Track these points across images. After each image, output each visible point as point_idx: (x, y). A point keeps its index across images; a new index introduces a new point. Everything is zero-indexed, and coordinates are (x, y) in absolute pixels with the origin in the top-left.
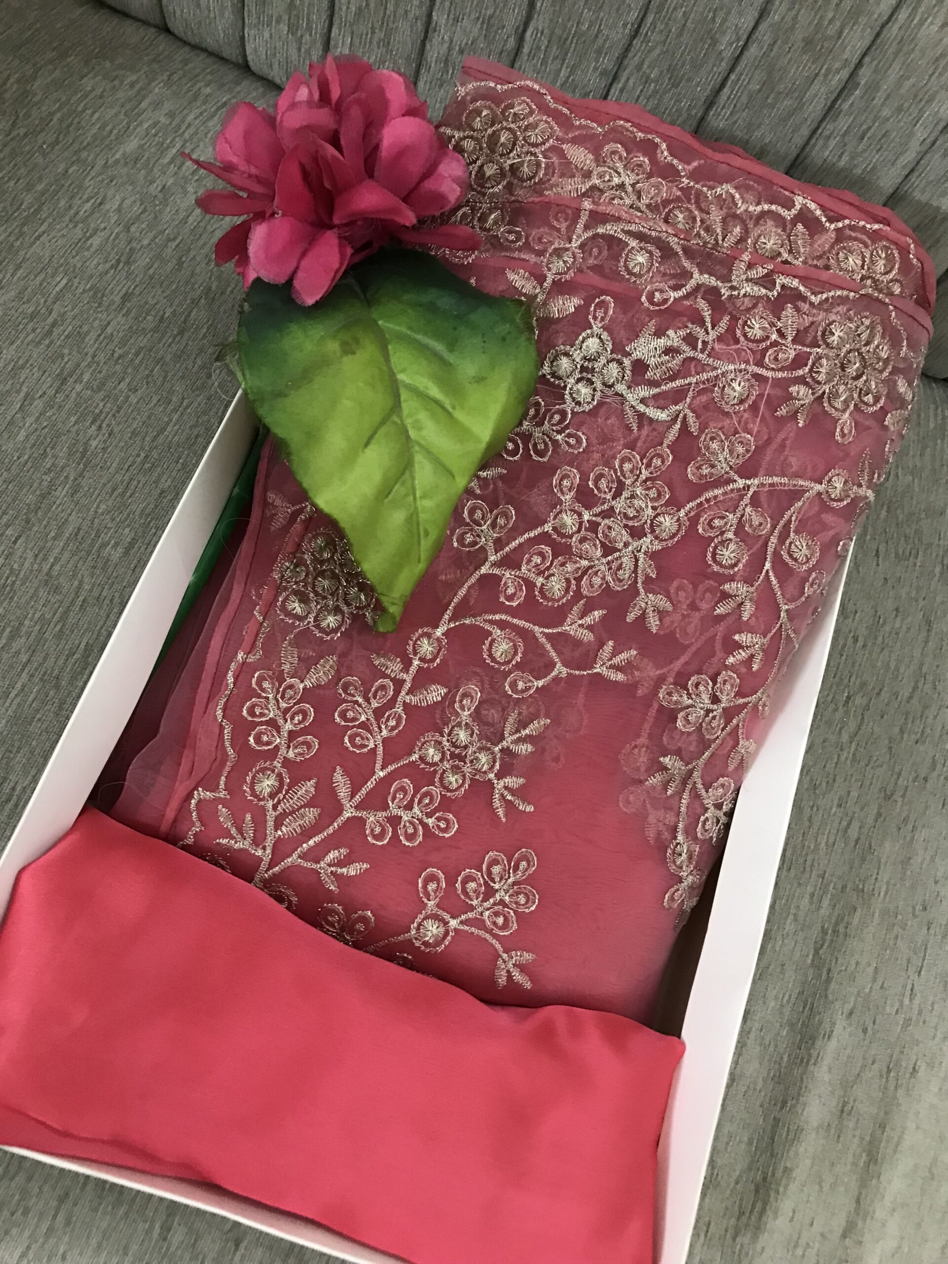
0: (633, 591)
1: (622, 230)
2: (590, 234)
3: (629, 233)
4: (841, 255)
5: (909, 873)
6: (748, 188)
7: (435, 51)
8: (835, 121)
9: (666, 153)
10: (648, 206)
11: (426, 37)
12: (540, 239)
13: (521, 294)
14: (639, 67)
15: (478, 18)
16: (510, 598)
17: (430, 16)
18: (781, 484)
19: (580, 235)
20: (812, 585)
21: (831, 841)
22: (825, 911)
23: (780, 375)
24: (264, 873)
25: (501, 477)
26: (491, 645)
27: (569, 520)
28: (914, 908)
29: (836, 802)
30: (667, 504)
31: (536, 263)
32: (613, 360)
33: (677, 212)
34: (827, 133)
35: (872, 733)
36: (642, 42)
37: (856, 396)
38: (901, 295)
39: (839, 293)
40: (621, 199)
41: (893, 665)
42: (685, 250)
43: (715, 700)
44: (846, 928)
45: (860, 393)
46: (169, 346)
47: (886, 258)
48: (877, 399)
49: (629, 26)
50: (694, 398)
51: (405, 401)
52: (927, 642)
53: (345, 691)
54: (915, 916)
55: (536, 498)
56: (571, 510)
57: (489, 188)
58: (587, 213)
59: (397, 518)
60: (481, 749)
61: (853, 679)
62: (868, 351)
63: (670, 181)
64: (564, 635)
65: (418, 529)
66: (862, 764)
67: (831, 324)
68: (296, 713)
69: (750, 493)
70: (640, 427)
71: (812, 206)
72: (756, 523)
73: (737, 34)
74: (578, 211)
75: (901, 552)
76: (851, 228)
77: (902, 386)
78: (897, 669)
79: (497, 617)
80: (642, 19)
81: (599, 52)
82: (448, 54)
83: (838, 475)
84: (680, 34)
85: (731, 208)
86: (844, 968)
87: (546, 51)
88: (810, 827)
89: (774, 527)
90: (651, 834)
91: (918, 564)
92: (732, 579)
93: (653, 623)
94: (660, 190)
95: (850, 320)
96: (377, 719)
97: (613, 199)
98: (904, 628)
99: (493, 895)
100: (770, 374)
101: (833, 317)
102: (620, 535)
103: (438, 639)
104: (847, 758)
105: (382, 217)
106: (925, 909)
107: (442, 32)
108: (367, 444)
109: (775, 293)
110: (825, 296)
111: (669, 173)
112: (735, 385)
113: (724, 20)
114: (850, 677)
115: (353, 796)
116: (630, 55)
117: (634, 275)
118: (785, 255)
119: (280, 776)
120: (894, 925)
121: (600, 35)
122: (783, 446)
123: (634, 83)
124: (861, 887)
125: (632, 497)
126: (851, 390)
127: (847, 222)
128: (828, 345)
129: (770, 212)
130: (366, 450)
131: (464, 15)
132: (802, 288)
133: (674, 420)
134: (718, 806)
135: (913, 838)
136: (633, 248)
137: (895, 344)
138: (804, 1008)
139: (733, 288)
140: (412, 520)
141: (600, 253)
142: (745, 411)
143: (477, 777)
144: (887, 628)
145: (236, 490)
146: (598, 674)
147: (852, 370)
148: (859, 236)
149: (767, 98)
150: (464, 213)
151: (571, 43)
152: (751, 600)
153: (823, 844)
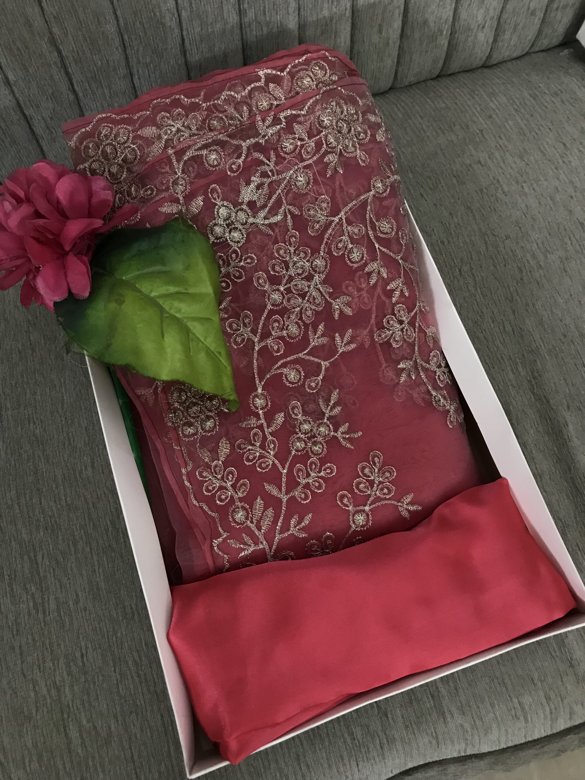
0: (329, 305)
1: (195, 150)
2: (182, 164)
3: (200, 149)
4: (299, 83)
5: (546, 326)
6: (235, 85)
7: (39, 128)
8: (246, 16)
9: (186, 100)
10: (197, 129)
11: (30, 125)
12: (162, 183)
13: (173, 214)
14: (139, 62)
15: (47, 98)
16: (278, 351)
17: (24, 114)
18: (354, 205)
19: (179, 168)
20: (403, 238)
21: (502, 340)
22: (523, 373)
23: (315, 158)
24: (270, 554)
25: (231, 301)
26: (286, 377)
27: (276, 296)
28: (560, 340)
29: (490, 321)
30: (312, 254)
31: (169, 195)
32: (238, 211)
33: (212, 122)
34: (247, 24)
35: (483, 278)
36: (131, 50)
37: (355, 140)
38: (340, 79)
39: (311, 101)
40: (183, 136)
41: (468, 240)
42: (229, 136)
43: (401, 322)
44: (538, 372)
45: (356, 137)
46: (33, 361)
47: (319, 68)
48: (365, 133)
49: (119, 48)
50: (286, 199)
51: (163, 304)
52: (475, 217)
53: (241, 449)
54: (563, 343)
55: (252, 298)
56: (273, 291)
57: (120, 178)
58: (173, 155)
59: (202, 357)
60: (319, 426)
61: (455, 261)
62: (345, 115)
63: (198, 111)
64: (315, 347)
65: (215, 355)
66: (489, 295)
67: (319, 117)
68: (228, 475)
69: (344, 221)
70: (273, 230)
71: (269, 71)
72: (356, 231)
73: (171, 13)
74: (169, 158)
75: (432, 186)
76: (293, 67)
77: (372, 118)
78: (471, 240)
79: (279, 363)
80: (123, 40)
81: (115, 69)
82: (47, 125)
83: (376, 180)
84: (146, 33)
85: (234, 100)
86: (550, 390)
87: (90, 88)
88: (488, 342)
89: (366, 227)
90: (420, 402)
91: (444, 185)
92: (366, 264)
93: (348, 311)
94: (197, 118)
95: (326, 108)
96: (264, 449)
97: (180, 139)
98: (460, 219)
99: (374, 483)
100: (311, 161)
101: (318, 114)
102: (303, 285)
103: (262, 394)
104: (480, 298)
105: (86, 231)
106: (565, 336)
107: (36, 117)
108: (163, 336)
109: (284, 124)
110: (306, 108)
111: (195, 107)
112: (299, 178)
113: (160, 12)
114: (453, 261)
115: (280, 490)
116: (130, 60)
117: (217, 166)
118: (275, 103)
119: (243, 507)
120: (557, 354)
121: (109, 62)
122: (341, 188)
123: (142, 71)
124: (530, 349)
125: (295, 263)
126: (352, 139)
127: (289, 66)
128: (325, 128)
129: (252, 89)
130: (165, 339)
131: (39, 102)
132: (294, 112)
133: (285, 216)
134: (439, 366)
135: (536, 310)
136: (206, 155)
137: (354, 103)
138: (547, 421)
139: (264, 136)
140: (209, 353)
141: (193, 168)
142: (312, 186)
143: (327, 439)
144: (453, 226)
145: (120, 401)
146: (342, 352)
147: (345, 130)
148: (300, 68)
149: (208, 29)
150: (119, 198)
151: (99, 75)
152: (381, 267)
153: (500, 345)
